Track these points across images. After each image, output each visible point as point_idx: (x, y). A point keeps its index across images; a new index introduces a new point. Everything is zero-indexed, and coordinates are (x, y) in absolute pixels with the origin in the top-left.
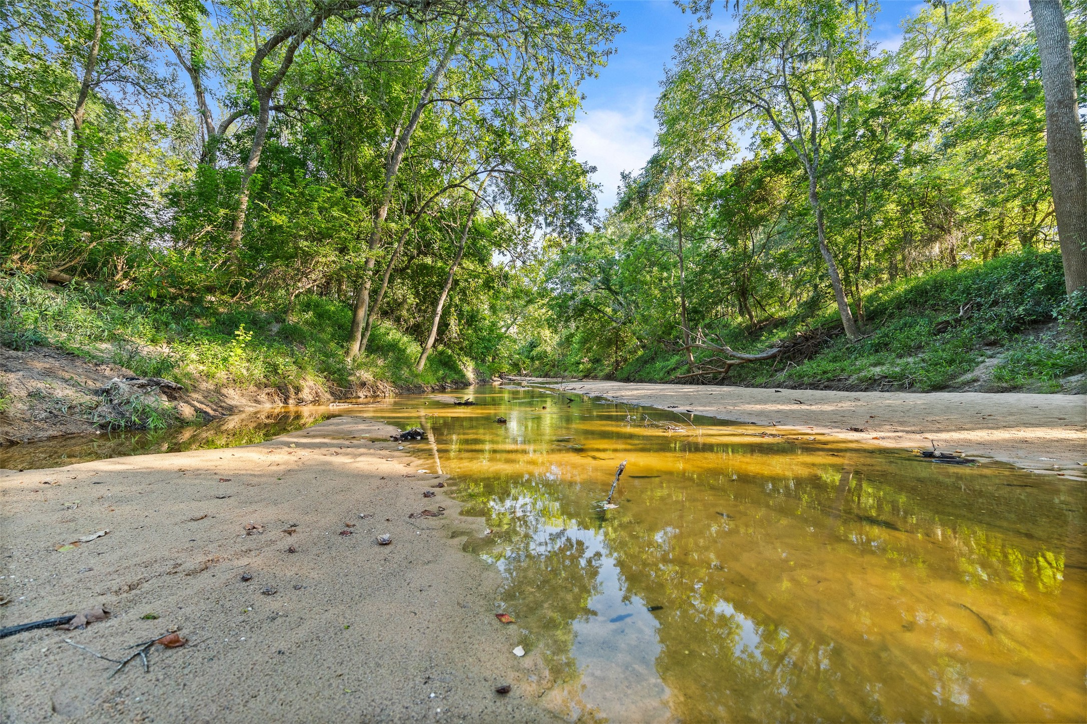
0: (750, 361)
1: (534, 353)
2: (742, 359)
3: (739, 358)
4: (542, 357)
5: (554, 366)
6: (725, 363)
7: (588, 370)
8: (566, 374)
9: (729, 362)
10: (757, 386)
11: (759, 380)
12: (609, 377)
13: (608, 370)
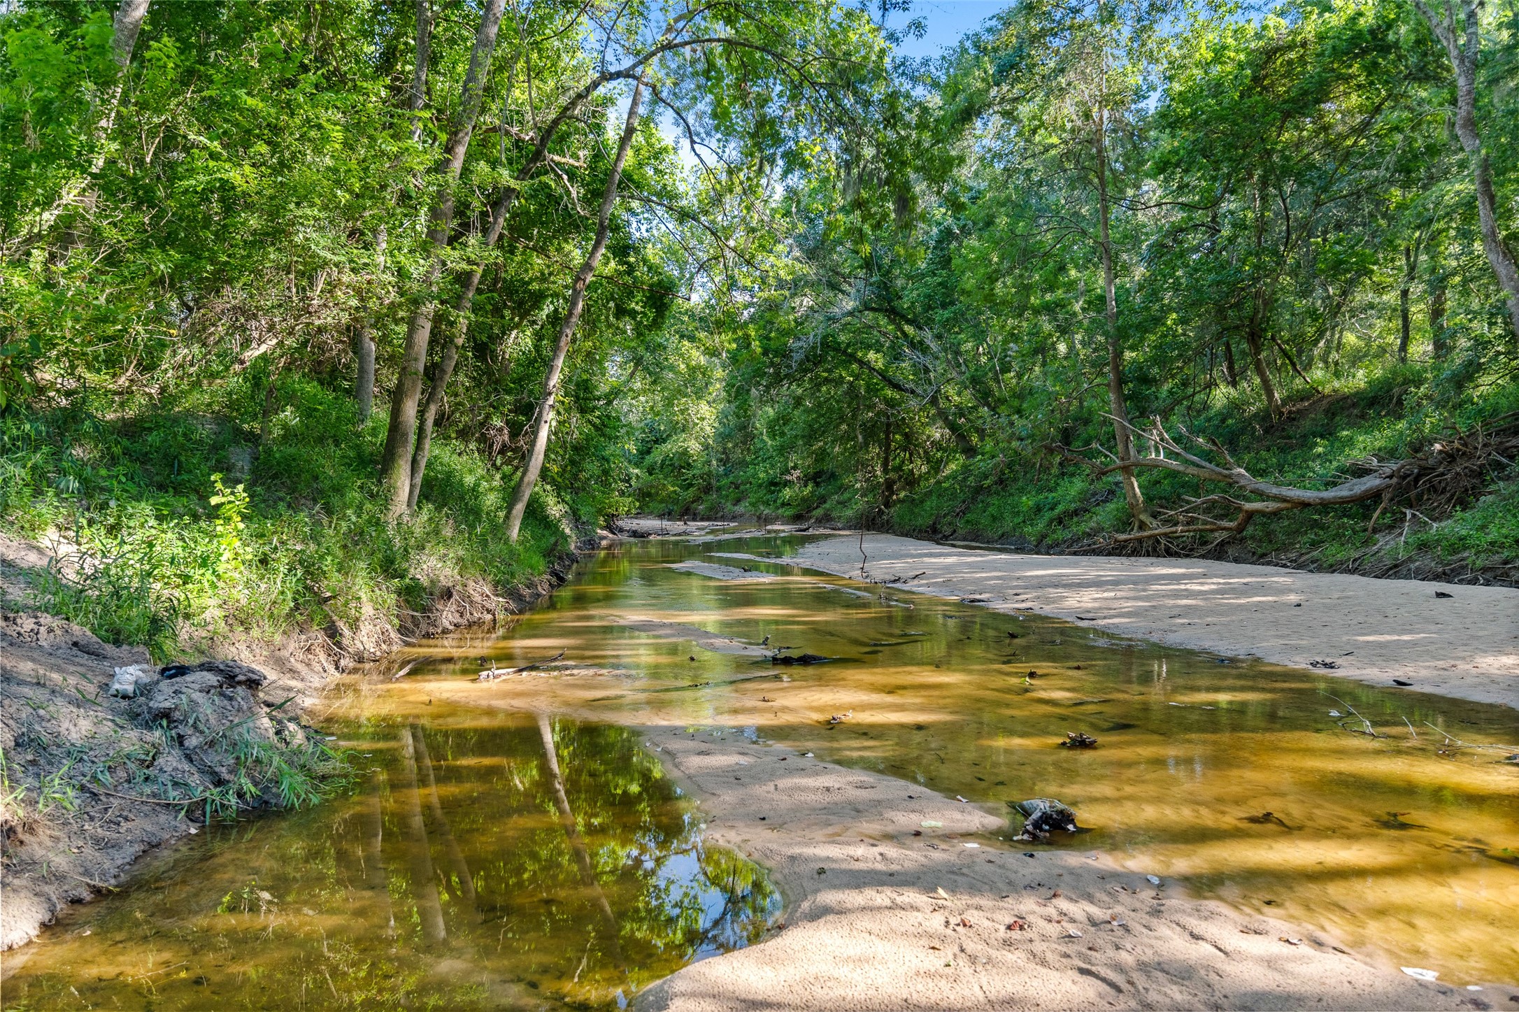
0: (1305, 505)
1: (657, 456)
2: (1284, 500)
3: (1276, 498)
4: (680, 464)
5: (707, 489)
6: (1239, 509)
7: (804, 500)
8: (740, 509)
9: (1248, 506)
10: (1332, 569)
11: (1333, 551)
12: (871, 523)
13: (860, 504)
